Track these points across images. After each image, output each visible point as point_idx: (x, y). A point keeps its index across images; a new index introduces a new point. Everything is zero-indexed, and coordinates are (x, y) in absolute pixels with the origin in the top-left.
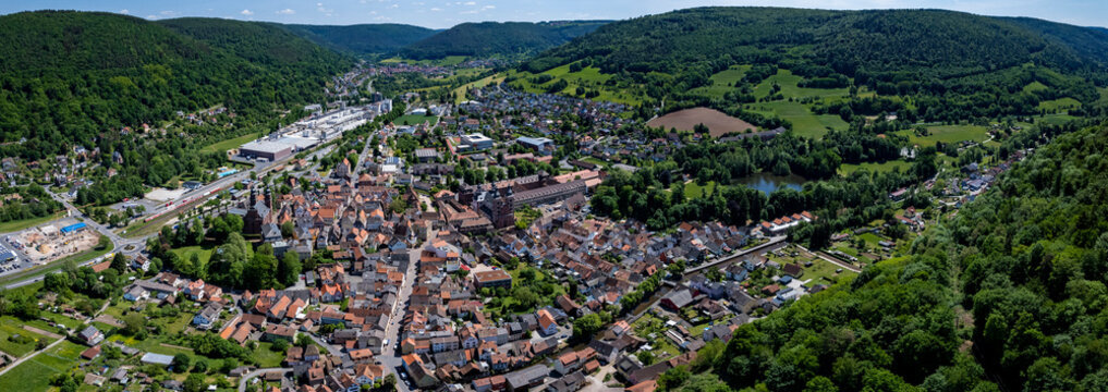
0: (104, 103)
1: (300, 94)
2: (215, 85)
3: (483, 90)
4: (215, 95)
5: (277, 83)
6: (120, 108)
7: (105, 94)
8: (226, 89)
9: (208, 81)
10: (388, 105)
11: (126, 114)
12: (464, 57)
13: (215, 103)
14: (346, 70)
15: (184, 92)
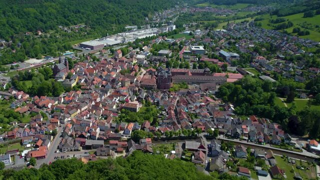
0: (19, 20)
1: (130, 20)
2: (83, 14)
3: (237, 24)
4: (81, 19)
5: (119, 14)
6: (28, 23)
7: (21, 16)
8: (88, 16)
9: (79, 12)
10: (172, 28)
11: (30, 26)
12: (248, 4)
13: (81, 23)
14: (166, 9)
15: (65, 17)
